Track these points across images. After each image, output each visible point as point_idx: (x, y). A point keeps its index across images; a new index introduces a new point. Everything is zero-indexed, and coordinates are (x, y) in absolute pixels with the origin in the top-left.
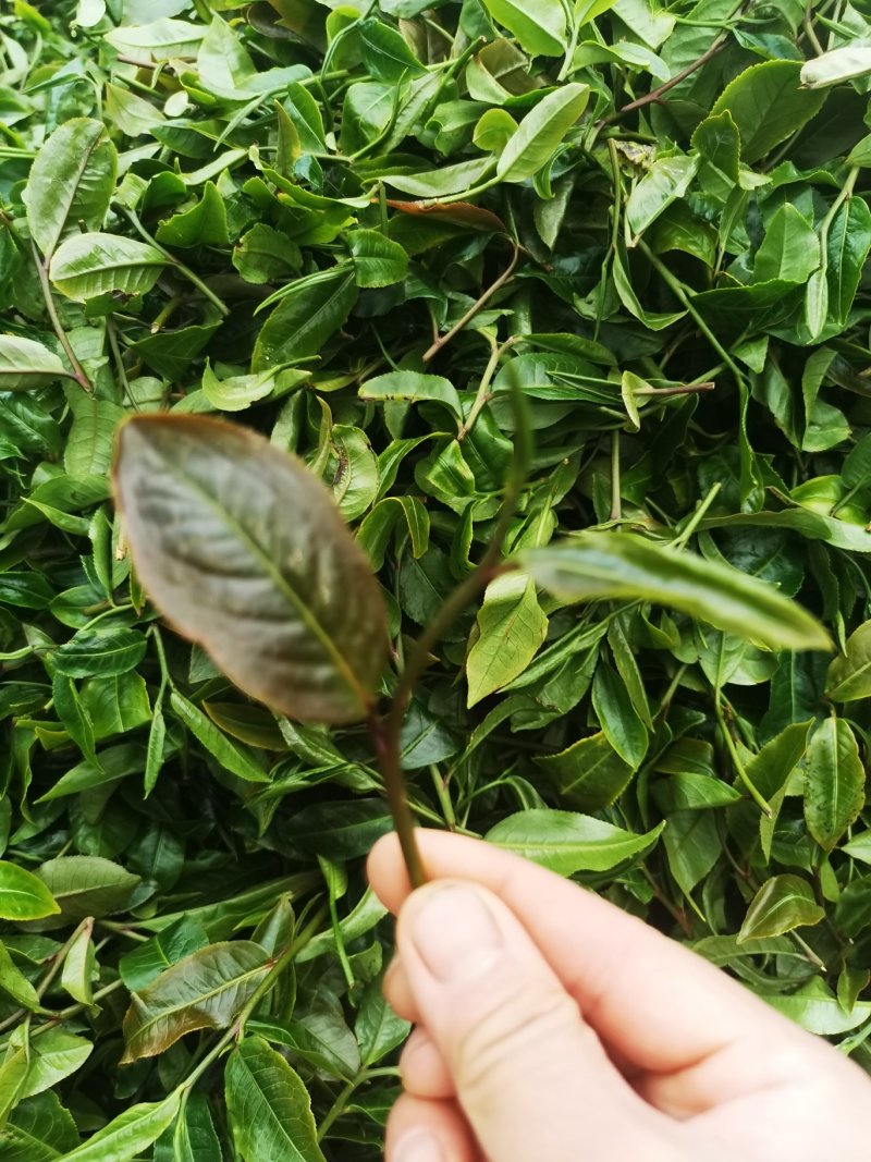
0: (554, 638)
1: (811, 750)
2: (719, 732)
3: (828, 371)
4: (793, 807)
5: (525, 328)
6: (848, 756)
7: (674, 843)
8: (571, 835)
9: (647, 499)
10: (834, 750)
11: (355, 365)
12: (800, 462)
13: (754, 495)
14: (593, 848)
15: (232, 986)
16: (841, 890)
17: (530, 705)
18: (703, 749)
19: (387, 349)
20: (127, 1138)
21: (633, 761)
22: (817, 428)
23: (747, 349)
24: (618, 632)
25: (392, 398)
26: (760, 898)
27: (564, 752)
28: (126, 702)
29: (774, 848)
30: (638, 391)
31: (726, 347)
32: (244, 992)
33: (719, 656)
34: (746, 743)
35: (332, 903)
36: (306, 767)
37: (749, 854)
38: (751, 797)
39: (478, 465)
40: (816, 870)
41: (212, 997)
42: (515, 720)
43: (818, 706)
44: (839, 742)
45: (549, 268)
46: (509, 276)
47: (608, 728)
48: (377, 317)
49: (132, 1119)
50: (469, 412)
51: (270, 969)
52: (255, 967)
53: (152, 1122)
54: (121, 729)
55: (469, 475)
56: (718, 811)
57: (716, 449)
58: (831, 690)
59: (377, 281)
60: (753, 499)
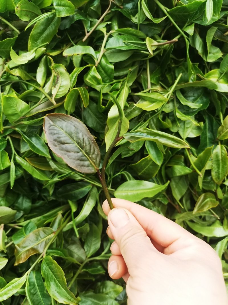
1: (213, 155)
2: (185, 153)
3: (214, 35)
4: (208, 173)
5: (116, 27)
6: (224, 156)
7: (173, 185)
8: (141, 187)
9: (160, 82)
10: (220, 155)
11: (63, 46)
13: (193, 77)
14: (148, 191)
15: (43, 241)
16: (223, 195)
17: (126, 149)
18: (181, 158)
20: (11, 290)
21: (159, 163)
22: (212, 54)
23: (188, 28)
24: (152, 124)
25: (74, 55)
26: (199, 200)
27: (138, 163)
28: (3, 160)
29: (203, 185)
30: (153, 44)
31: (181, 29)
32: (47, 242)
33: (184, 129)
34: (193, 155)
35: (72, 213)
36: (60, 175)
37: (196, 188)
38: (195, 171)
39: (103, 74)
40: (216, 191)
41: (38, 244)
42: (123, 154)
43: (215, 142)
44: (222, 152)
45: (122, 7)
46: (109, 11)
47: (151, 154)
48: (67, 29)
49: (12, 283)
50: (98, 56)
51: (54, 234)
52: (50, 234)
53: (18, 284)
54: (2, 169)
55: (99, 77)
57: (181, 64)
58: (219, 137)
59: (64, 15)
60: (192, 79)
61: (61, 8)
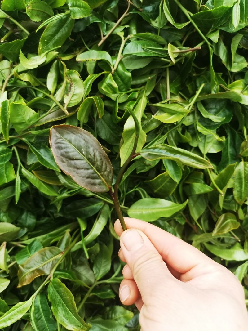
0: (149, 141)
1: (235, 173)
3: (240, 43)
4: (230, 191)
5: (134, 32)
6: (247, 174)
7: (191, 205)
8: (157, 206)
9: (179, 92)
10: (243, 172)
11: (76, 51)
12: (231, 77)
13: (216, 88)
14: (165, 210)
15: (50, 261)
16: (245, 216)
17: (142, 164)
18: (200, 174)
19: (87, 44)
21: (177, 180)
22: (236, 63)
23: (212, 35)
24: (170, 138)
25: (88, 60)
26: (219, 221)
27: (154, 179)
28: (7, 173)
29: (224, 205)
30: (175, 51)
31: (205, 35)
32: (54, 263)
33: (205, 144)
34: (214, 172)
35: (82, 232)
36: (69, 190)
37: (216, 207)
38: (216, 190)
39: (119, 82)
40: (237, 211)
41: (44, 265)
42: (138, 169)
43: (238, 158)
44: (245, 170)
45: (141, 10)
46: (127, 13)
47: (169, 170)
48: (81, 31)
49: (17, 308)
50: (115, 63)
51: (62, 255)
52: (57, 255)
53: (23, 308)
54: (7, 182)
55: (115, 85)
56: (205, 195)
57: (202, 73)
58: (242, 153)
59: (79, 16)
60: (215, 89)
61: (76, 9)
